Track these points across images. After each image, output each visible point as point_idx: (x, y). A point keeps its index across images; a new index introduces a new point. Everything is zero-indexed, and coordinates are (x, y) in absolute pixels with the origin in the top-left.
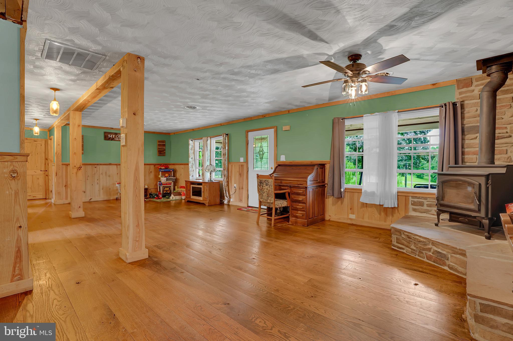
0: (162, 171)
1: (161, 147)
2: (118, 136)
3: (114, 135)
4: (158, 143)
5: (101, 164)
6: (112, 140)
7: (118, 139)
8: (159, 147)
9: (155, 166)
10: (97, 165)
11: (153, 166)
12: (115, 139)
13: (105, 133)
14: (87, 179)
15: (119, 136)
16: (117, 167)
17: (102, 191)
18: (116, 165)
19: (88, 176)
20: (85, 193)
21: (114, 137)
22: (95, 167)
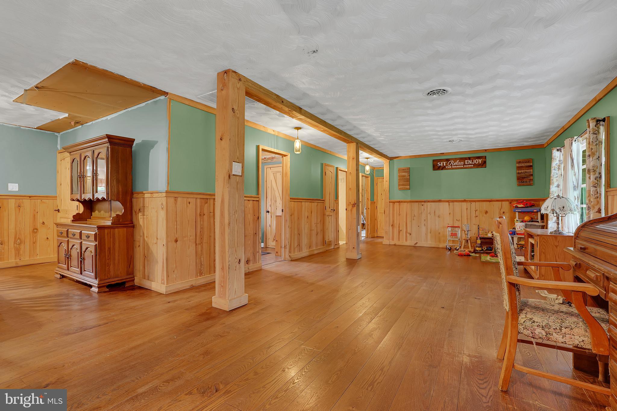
0: (519, 212)
1: (523, 171)
2: (450, 163)
3: (445, 163)
4: (518, 165)
5: (429, 201)
6: (442, 170)
7: (450, 167)
8: (520, 171)
9: (511, 203)
10: (425, 202)
11: (507, 203)
12: (446, 167)
13: (434, 161)
14: (414, 219)
15: (452, 162)
16: (449, 205)
17: (429, 235)
18: (448, 201)
19: (415, 216)
20: (411, 236)
21: (445, 165)
22: (422, 205)
